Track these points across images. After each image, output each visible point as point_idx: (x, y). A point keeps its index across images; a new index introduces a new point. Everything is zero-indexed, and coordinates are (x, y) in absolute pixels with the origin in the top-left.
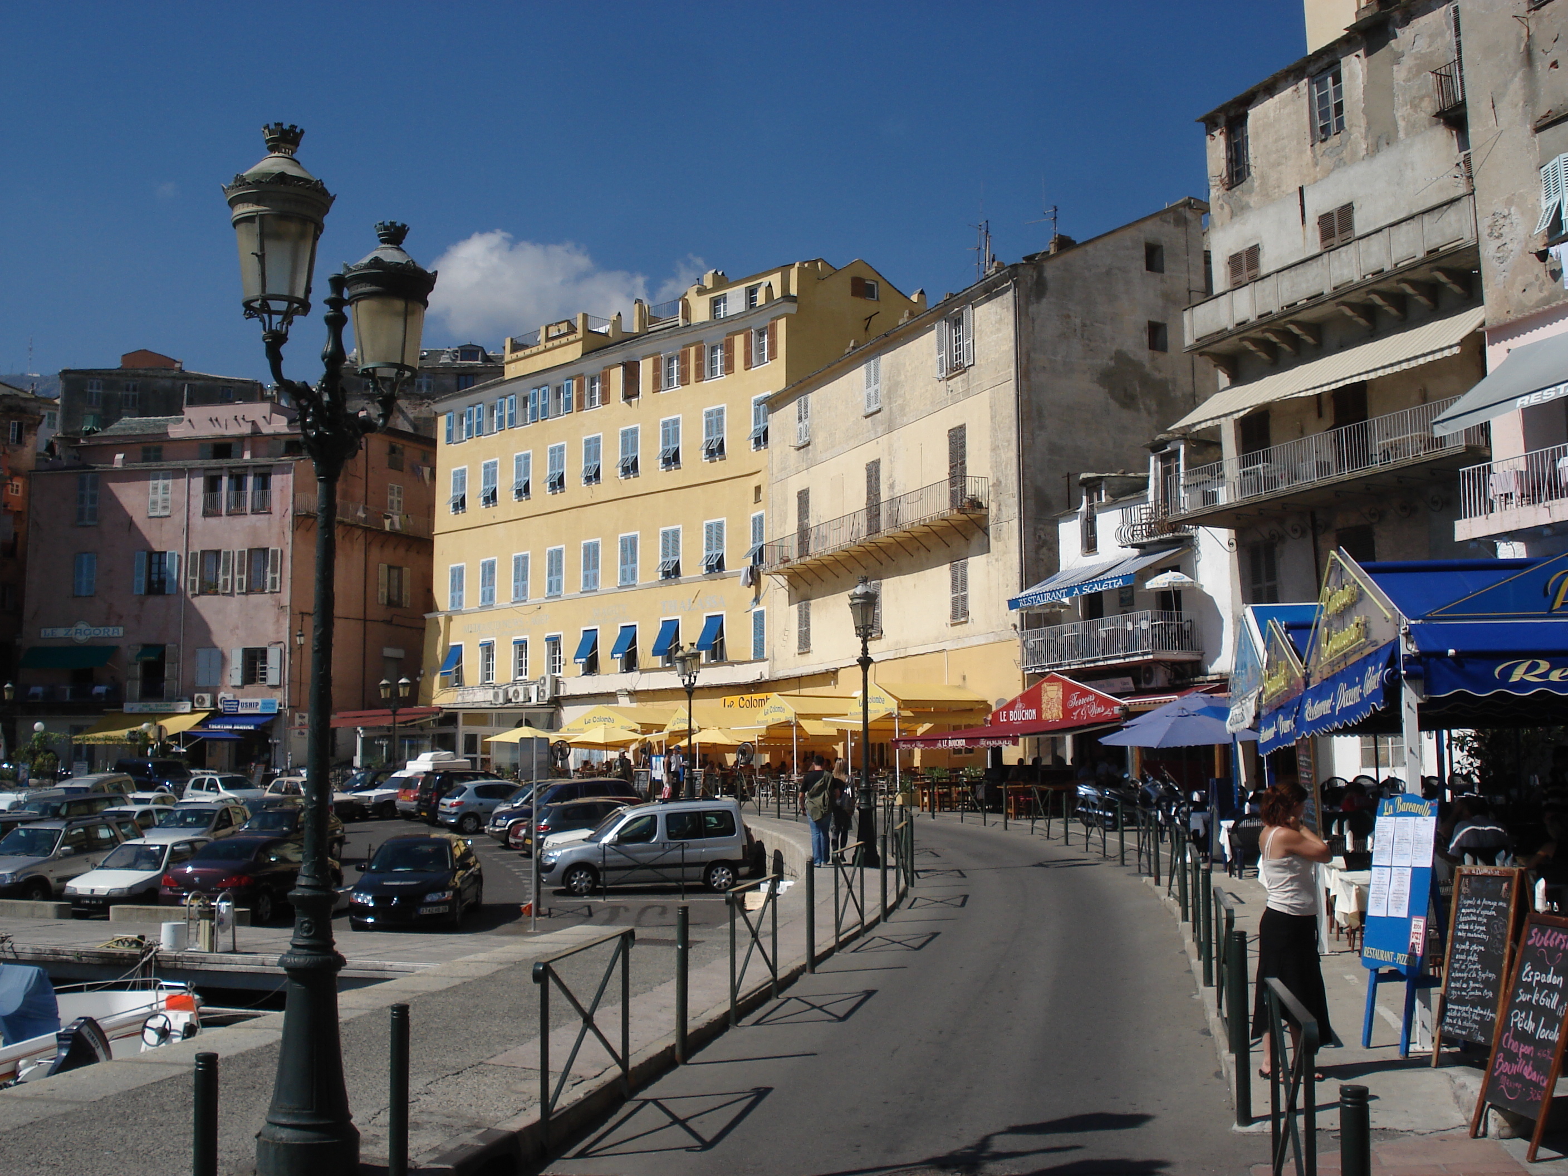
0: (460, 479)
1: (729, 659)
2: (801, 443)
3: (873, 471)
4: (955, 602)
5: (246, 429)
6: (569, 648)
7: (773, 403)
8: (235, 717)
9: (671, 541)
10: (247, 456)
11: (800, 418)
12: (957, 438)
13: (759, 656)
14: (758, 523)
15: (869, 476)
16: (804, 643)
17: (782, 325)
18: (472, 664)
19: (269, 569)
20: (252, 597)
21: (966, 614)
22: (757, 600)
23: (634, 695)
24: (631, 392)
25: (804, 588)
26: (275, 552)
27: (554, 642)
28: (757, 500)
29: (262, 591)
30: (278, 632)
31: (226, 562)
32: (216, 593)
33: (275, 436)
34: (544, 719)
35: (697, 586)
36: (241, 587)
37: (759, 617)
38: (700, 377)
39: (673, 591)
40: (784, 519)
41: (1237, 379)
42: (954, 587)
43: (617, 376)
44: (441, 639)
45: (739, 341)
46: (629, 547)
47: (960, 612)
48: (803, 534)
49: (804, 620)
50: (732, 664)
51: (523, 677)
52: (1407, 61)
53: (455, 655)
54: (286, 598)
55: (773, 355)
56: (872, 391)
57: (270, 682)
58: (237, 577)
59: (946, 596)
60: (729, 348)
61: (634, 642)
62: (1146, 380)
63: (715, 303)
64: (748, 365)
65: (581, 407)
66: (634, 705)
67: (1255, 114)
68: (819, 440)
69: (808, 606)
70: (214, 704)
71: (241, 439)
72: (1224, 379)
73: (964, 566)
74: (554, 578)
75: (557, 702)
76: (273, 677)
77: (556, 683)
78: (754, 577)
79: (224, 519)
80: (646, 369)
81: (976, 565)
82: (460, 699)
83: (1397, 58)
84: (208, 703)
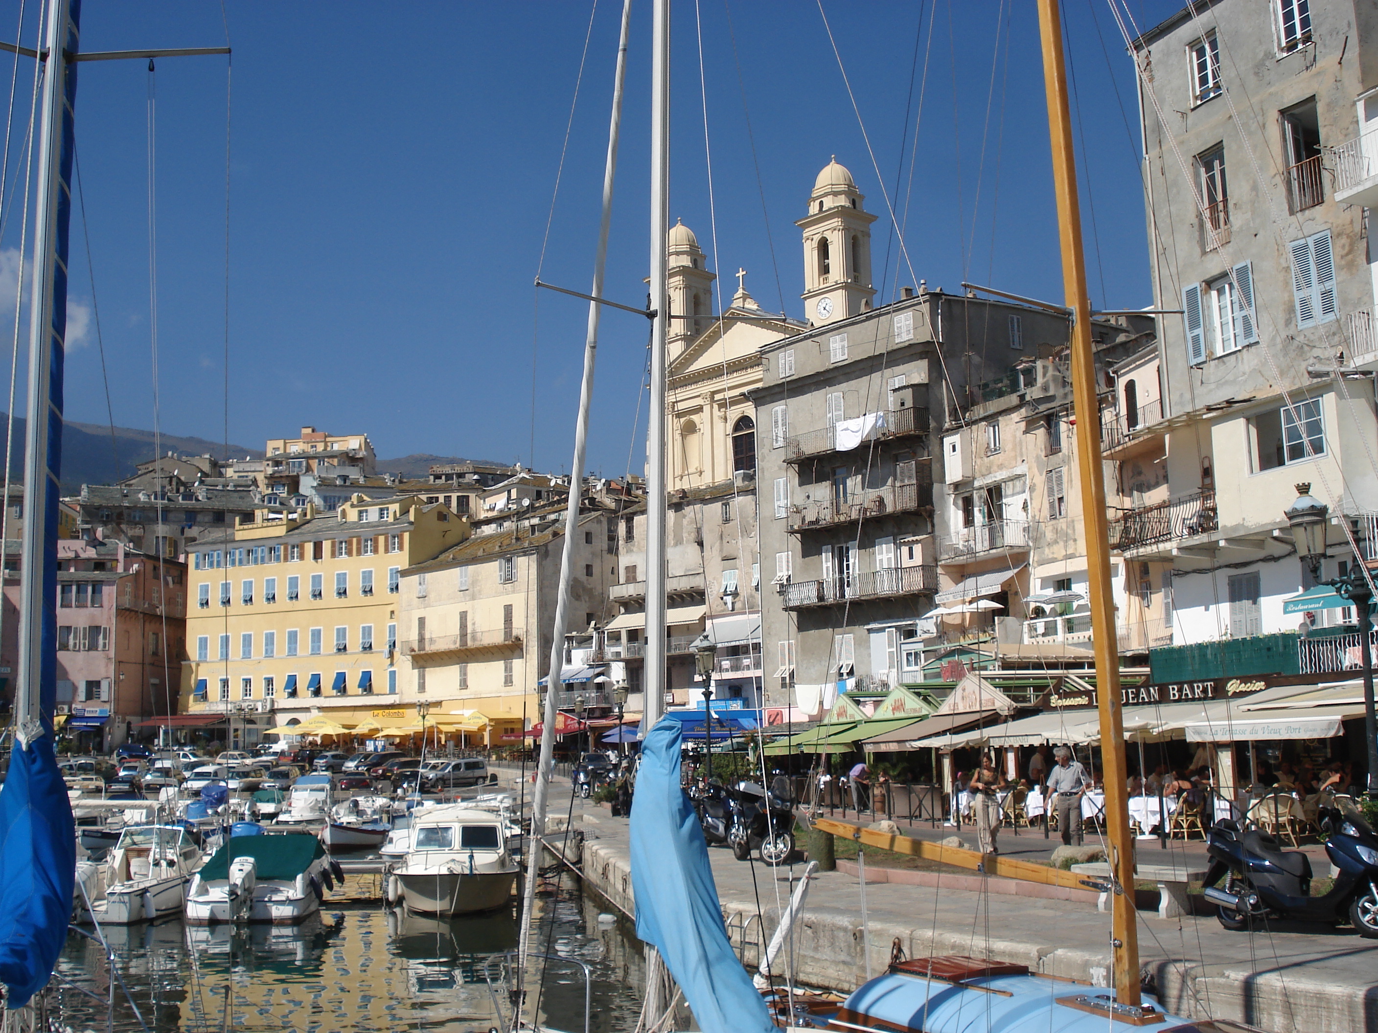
0: (205, 589)
1: (375, 692)
2: (421, 595)
3: (463, 616)
4: (506, 677)
5: (72, 555)
6: (280, 684)
7: (404, 573)
8: (83, 718)
9: (341, 633)
10: (72, 570)
11: (420, 584)
12: (508, 610)
13: (393, 691)
14: (392, 629)
15: (461, 618)
16: (422, 687)
17: (406, 536)
18: (214, 690)
19: (101, 637)
20: (92, 653)
21: (512, 682)
22: (392, 664)
23: (320, 709)
24: (318, 555)
25: (422, 663)
26: (105, 629)
27: (270, 681)
28: (391, 618)
29: (97, 650)
30: (107, 671)
31: (75, 633)
32: (68, 650)
33: (89, 560)
34: (265, 720)
35: (357, 656)
36: (84, 647)
37: (393, 674)
38: (359, 553)
39: (342, 657)
40: (409, 628)
41: (627, 611)
42: (506, 670)
43: (309, 548)
44: (193, 676)
45: (381, 539)
46: (316, 635)
47: (508, 681)
48: (422, 640)
49: (422, 677)
50: (378, 695)
51: (248, 697)
52: (687, 519)
53: (202, 684)
54: (112, 654)
55: (401, 548)
56: (464, 579)
57: (103, 699)
58: (82, 641)
59: (502, 674)
60: (375, 542)
61: (319, 682)
62: (584, 589)
63: (360, 512)
64: (387, 551)
65: (286, 560)
66: (321, 714)
67: (636, 519)
68: (432, 596)
69: (424, 671)
70: (70, 710)
71: (69, 560)
72: (622, 610)
73: (511, 663)
74: (269, 647)
75: (273, 711)
76: (104, 696)
77: (273, 701)
78: (391, 654)
79: (74, 609)
80: (326, 546)
81: (517, 663)
82: (207, 708)
83: (684, 516)
84: (66, 711)
